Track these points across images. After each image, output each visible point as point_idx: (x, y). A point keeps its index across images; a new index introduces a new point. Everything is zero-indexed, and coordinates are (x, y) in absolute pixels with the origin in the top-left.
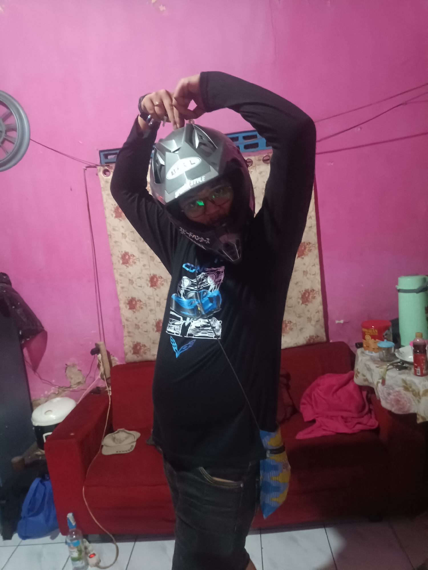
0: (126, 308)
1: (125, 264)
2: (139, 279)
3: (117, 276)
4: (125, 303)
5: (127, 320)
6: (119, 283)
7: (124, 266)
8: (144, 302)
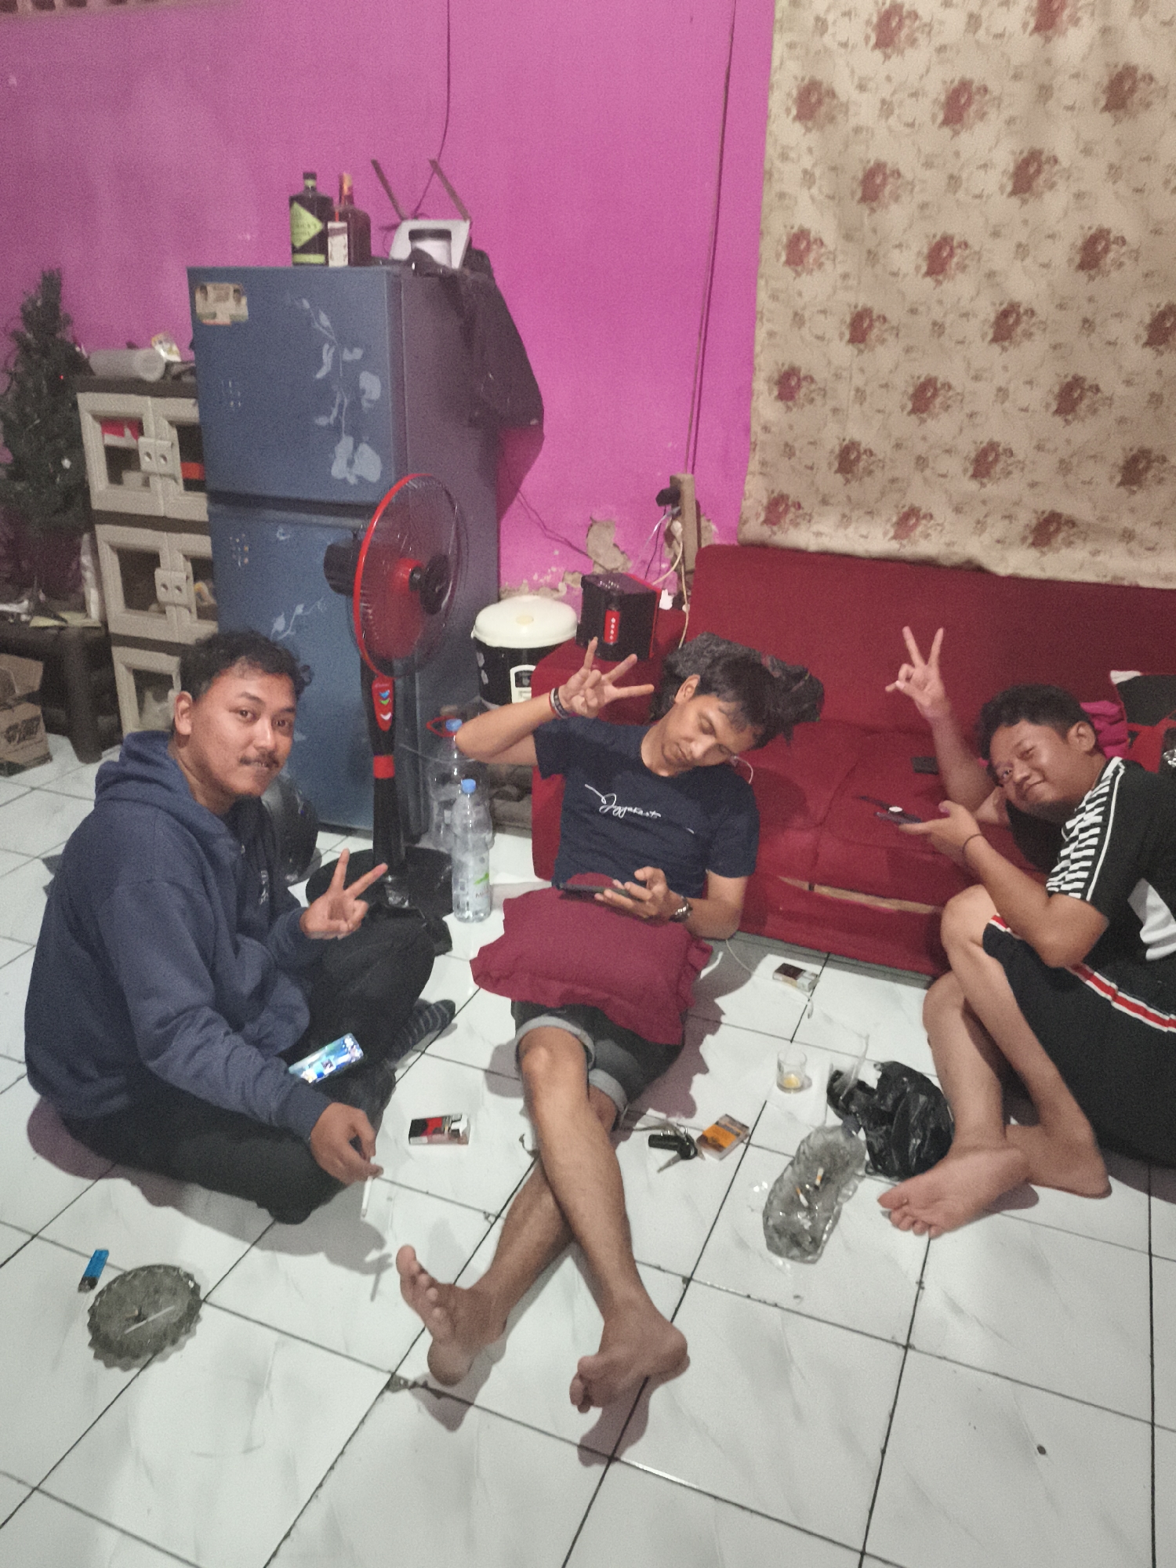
0: (770, 394)
1: (792, 266)
2: (822, 317)
3: (762, 297)
4: (769, 380)
5: (766, 429)
6: (764, 320)
7: (789, 272)
8: (822, 385)
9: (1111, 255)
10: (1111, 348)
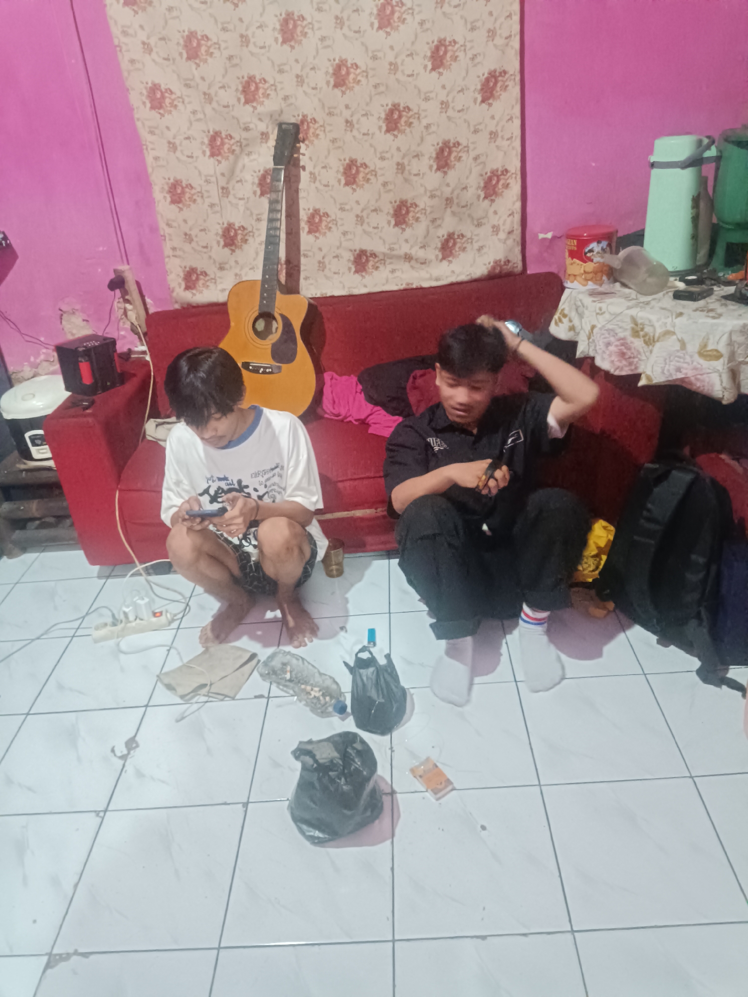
0: (166, 201)
1: (157, 110)
2: (187, 142)
3: (144, 134)
4: (163, 190)
5: (168, 225)
6: (149, 149)
7: (154, 113)
8: (199, 190)
9: (352, 76)
10: (366, 137)
